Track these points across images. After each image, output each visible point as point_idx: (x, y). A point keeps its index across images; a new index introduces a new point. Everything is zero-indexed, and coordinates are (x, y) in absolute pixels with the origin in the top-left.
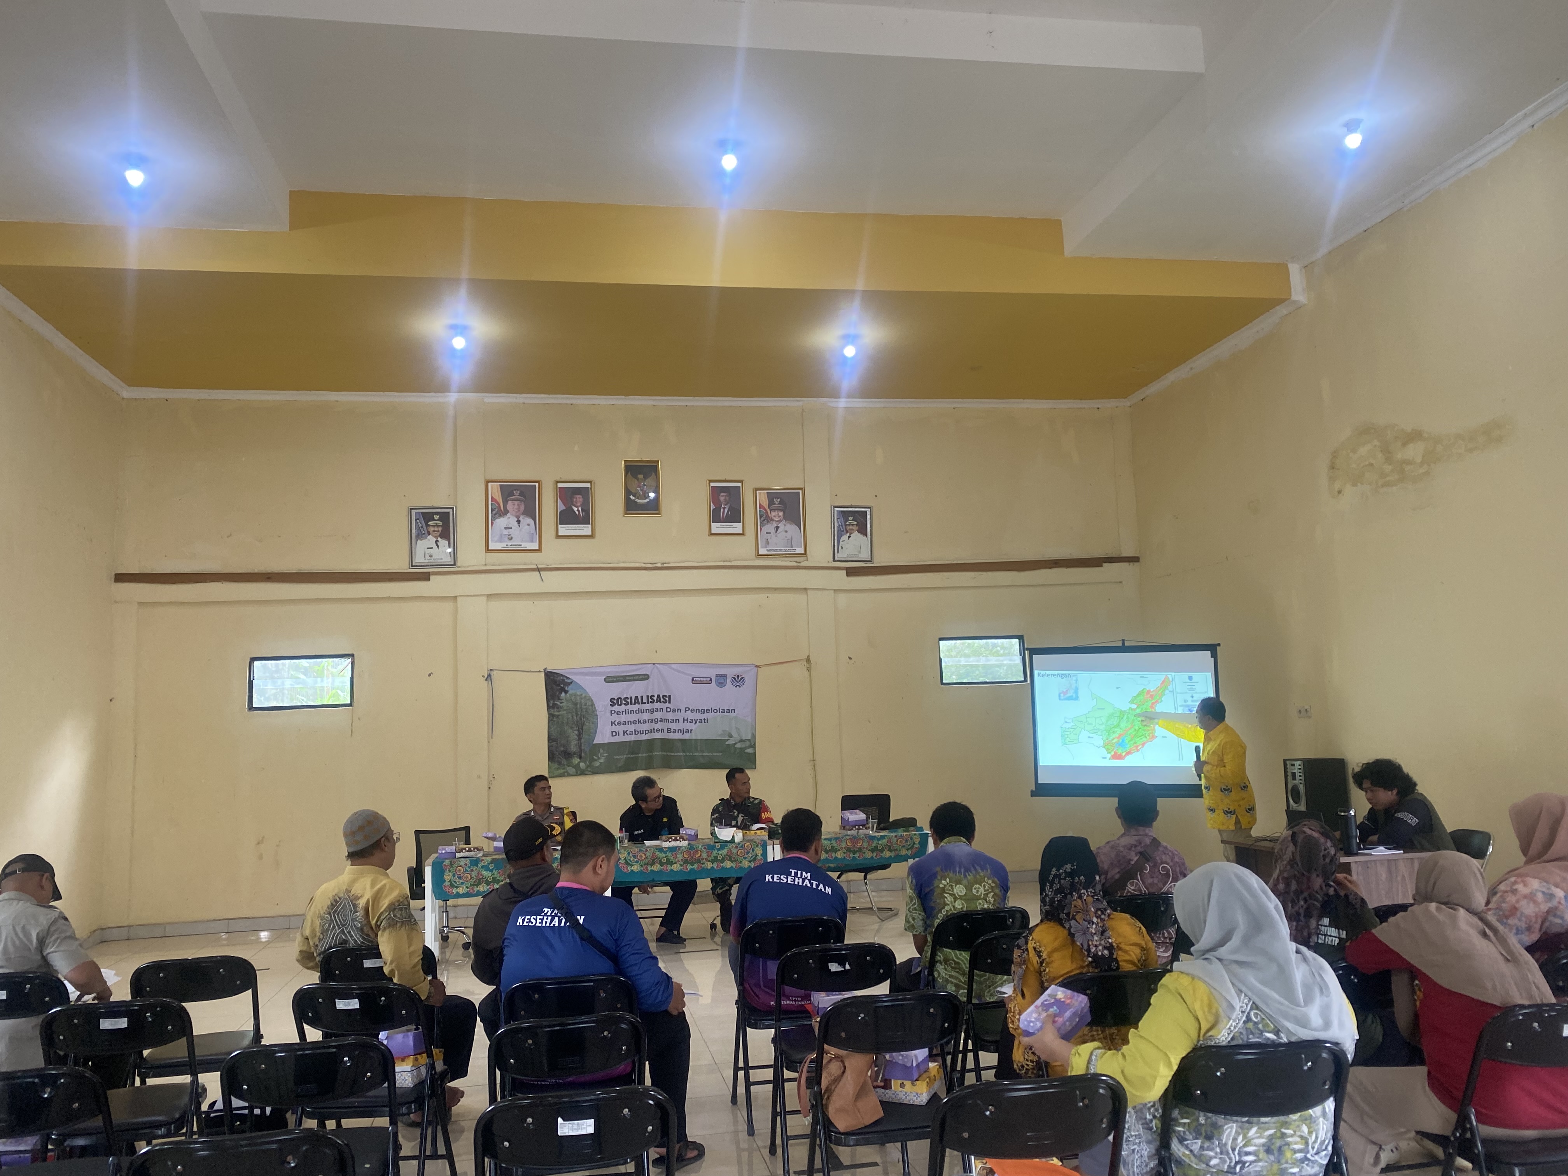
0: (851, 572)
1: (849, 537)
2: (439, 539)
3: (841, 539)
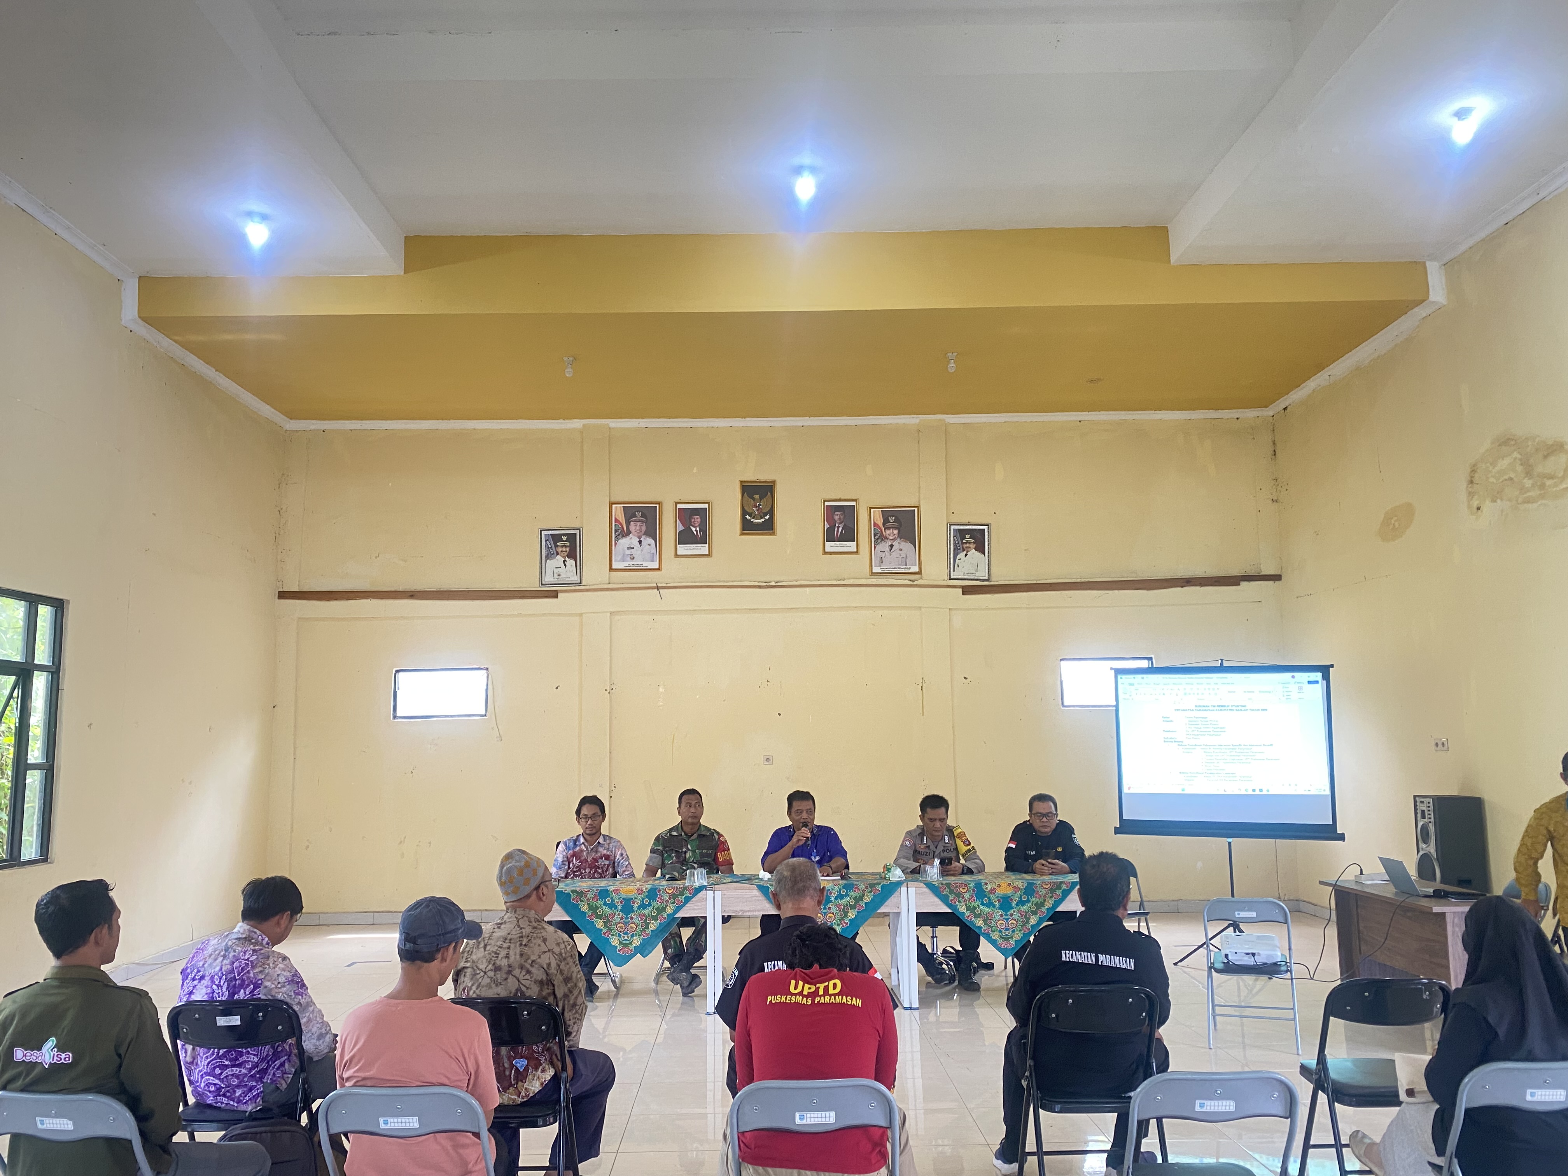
3: (957, 558)
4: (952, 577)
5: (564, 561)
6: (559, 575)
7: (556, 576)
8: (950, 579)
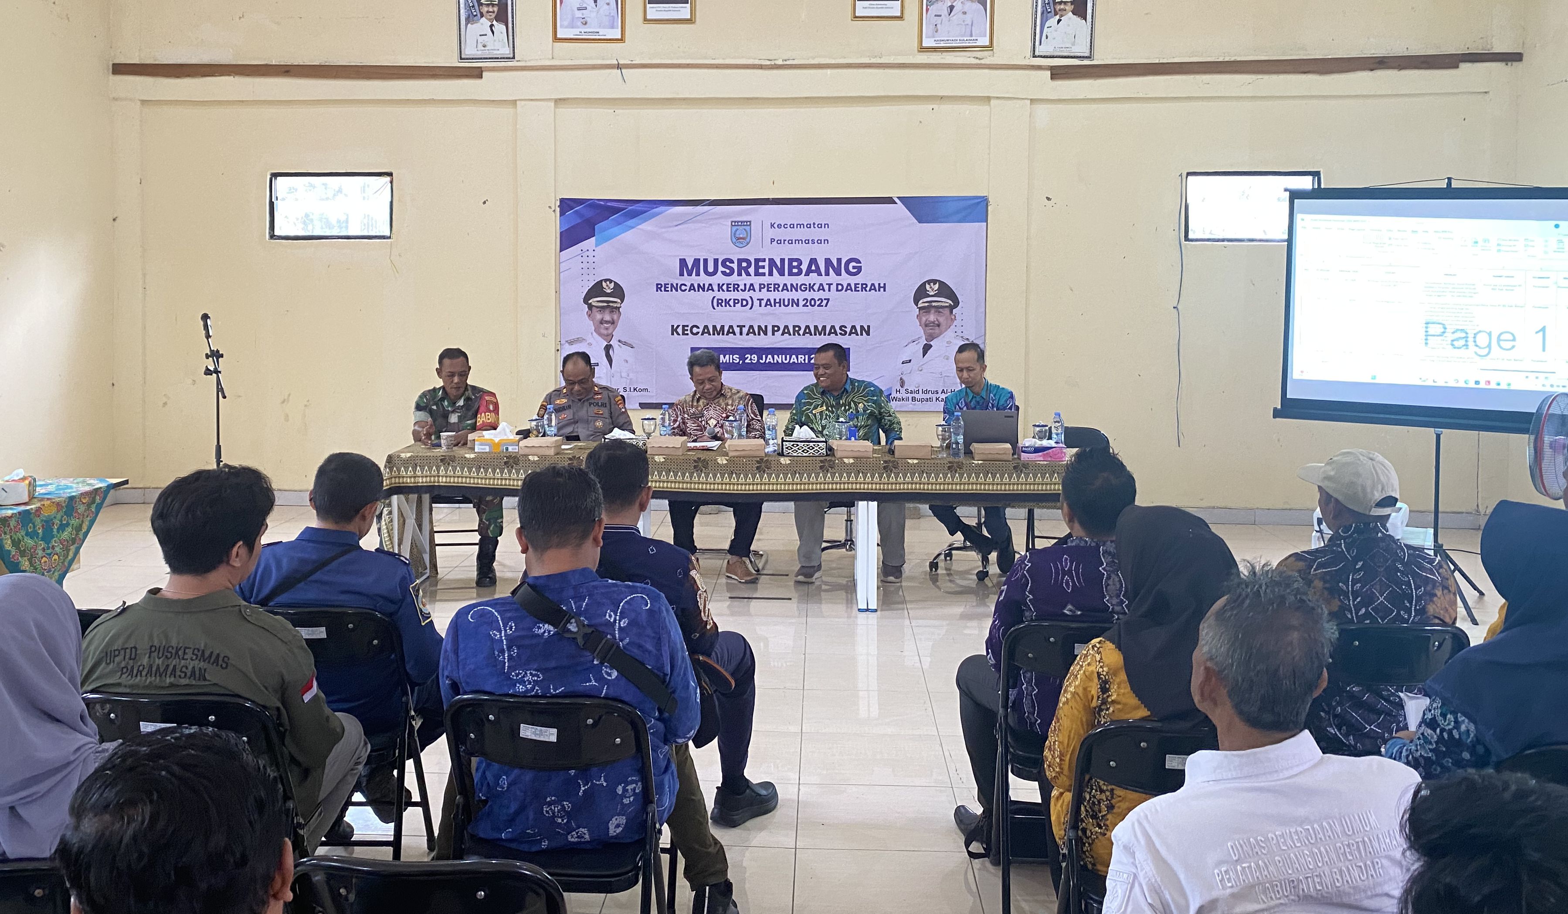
0: (1057, 73)
1: (1059, 21)
2: (495, 23)
3: (1047, 25)
4: (1037, 53)
5: (492, 26)
6: (484, 46)
7: (480, 47)
8: (1034, 56)
